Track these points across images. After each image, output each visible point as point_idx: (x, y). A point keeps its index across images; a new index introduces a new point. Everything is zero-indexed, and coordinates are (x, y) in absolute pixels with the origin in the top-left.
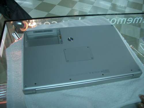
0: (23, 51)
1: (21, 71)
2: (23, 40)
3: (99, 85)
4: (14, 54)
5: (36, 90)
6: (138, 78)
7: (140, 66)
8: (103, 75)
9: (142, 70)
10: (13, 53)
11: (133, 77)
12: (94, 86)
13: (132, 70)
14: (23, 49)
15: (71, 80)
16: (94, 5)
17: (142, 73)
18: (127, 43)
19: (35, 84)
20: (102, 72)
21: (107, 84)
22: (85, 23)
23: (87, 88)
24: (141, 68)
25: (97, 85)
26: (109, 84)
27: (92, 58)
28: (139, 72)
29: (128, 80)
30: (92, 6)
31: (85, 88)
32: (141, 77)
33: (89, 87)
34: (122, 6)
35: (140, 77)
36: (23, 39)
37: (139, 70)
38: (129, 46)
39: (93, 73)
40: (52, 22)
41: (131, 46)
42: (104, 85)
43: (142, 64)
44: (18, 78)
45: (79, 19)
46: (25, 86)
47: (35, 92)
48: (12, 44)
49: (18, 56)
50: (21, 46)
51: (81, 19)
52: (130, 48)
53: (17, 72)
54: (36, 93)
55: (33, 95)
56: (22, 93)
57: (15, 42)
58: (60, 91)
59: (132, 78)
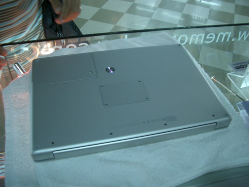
0: (31, 93)
1: (29, 125)
2: (31, 75)
3: (160, 143)
4: (16, 97)
5: (54, 154)
6: (225, 129)
7: (227, 109)
8: (166, 124)
9: (231, 115)
10: (14, 96)
11: (217, 126)
12: (152, 145)
13: (213, 116)
14: (31, 90)
15: (111, 135)
16: (152, 18)
17: (230, 120)
18: (205, 73)
19: (53, 143)
20: (163, 120)
21: (173, 140)
22: (134, 44)
23: (139, 147)
24: (230, 113)
25: (157, 143)
26: (176, 140)
27: (147, 99)
28: (226, 119)
29: (209, 133)
30: (149, 19)
31: (136, 147)
32: (230, 126)
33: (143, 146)
34: (202, 18)
35: (227, 126)
36: (31, 73)
37: (227, 115)
38: (209, 77)
39: (148, 122)
40: (80, 45)
41: (212, 78)
42: (168, 141)
43: (231, 105)
44: (24, 135)
45: (124, 38)
46: (35, 148)
47: (52, 157)
48: (12, 82)
49: (24, 100)
50: (29, 84)
51: (128, 38)
52: (211, 81)
53: (22, 126)
54: (53, 159)
55: (50, 163)
56: (32, 160)
57: (17, 78)
58: (95, 155)
59: (215, 129)
